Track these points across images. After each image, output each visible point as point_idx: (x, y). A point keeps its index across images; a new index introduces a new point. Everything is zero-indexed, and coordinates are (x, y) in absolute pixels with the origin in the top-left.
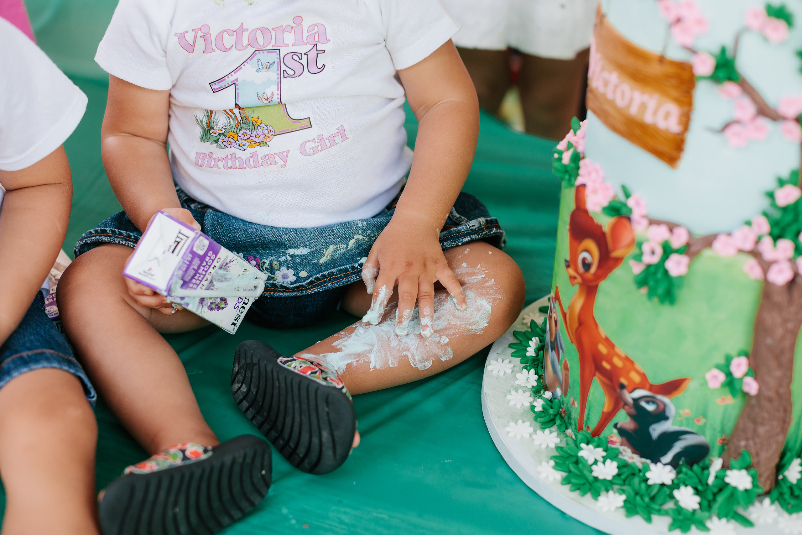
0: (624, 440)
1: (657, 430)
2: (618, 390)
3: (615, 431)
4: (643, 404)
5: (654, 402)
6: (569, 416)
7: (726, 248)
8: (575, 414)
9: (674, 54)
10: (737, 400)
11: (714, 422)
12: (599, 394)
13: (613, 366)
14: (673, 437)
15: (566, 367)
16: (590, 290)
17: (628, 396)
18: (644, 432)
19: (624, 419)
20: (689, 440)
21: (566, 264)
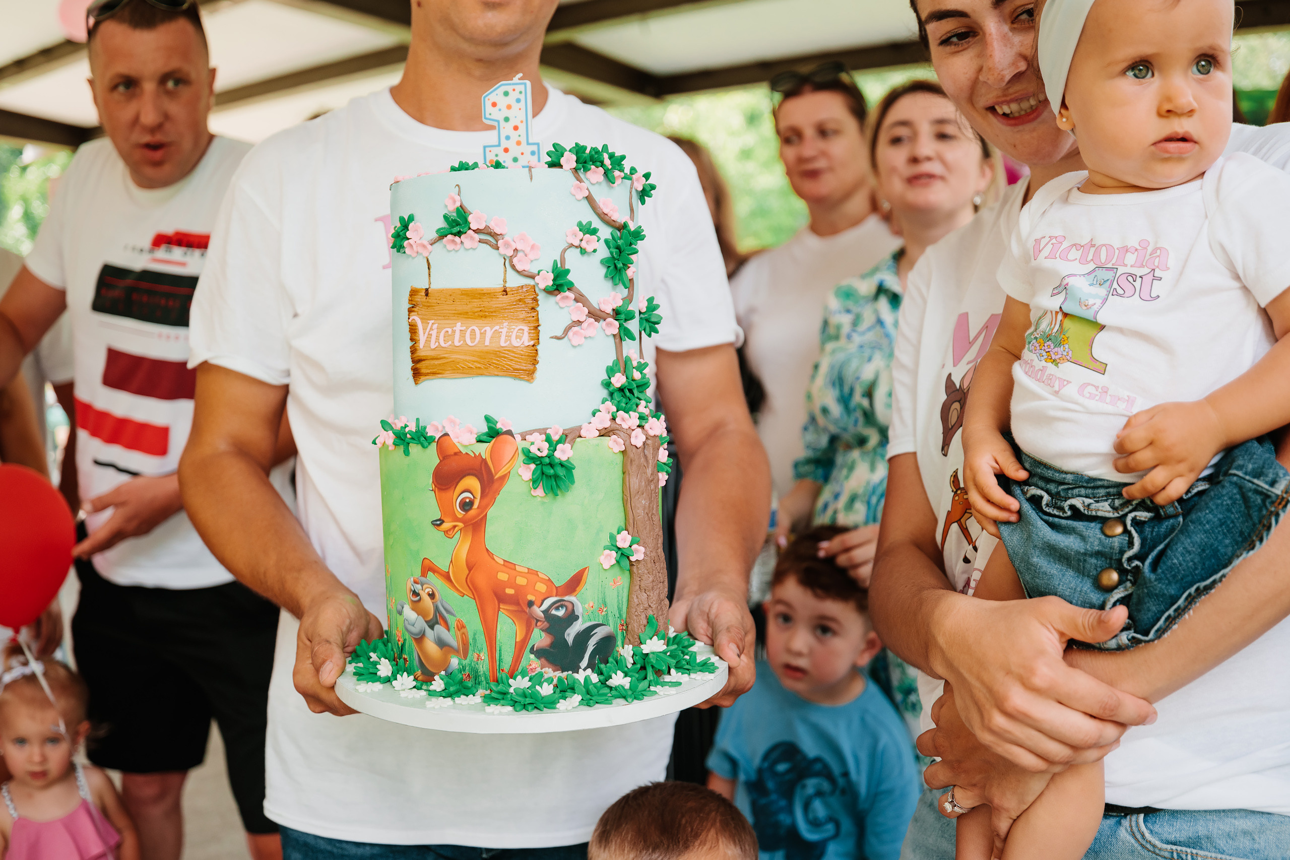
0: (543, 660)
1: (571, 634)
2: (527, 610)
3: (532, 656)
4: (554, 612)
5: (562, 606)
6: (475, 676)
7: (590, 433)
8: (484, 667)
9: (515, 281)
10: (624, 580)
11: (613, 608)
12: (508, 628)
13: (518, 588)
14: (586, 634)
15: (461, 626)
16: (476, 526)
17: (538, 611)
18: (558, 643)
19: (540, 638)
20: (600, 633)
21: (438, 523)
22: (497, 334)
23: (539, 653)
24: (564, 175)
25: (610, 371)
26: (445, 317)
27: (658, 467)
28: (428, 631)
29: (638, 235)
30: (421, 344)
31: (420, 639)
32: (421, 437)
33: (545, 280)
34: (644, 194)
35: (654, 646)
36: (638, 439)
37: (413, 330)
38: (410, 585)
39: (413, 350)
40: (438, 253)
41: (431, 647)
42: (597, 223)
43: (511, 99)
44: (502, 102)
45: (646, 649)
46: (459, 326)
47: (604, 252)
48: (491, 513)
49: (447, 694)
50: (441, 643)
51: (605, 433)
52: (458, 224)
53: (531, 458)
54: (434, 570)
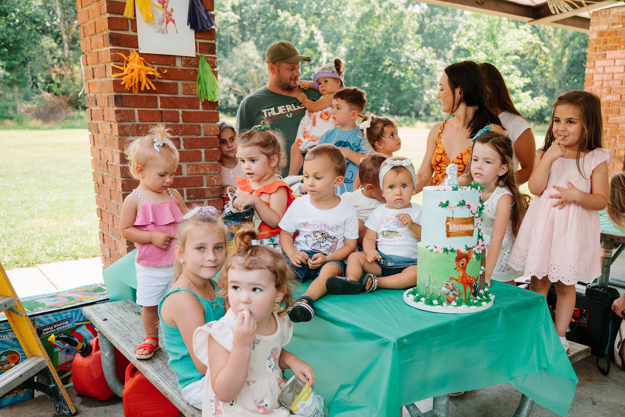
1: (476, 289)
3: (472, 295)
4: (475, 285)
5: (476, 283)
6: (461, 300)
9: (472, 215)
12: (468, 289)
13: (471, 281)
15: (459, 290)
16: (464, 268)
17: (473, 285)
18: (475, 291)
19: (473, 291)
21: (455, 269)
22: (469, 227)
26: (458, 224)
28: (451, 293)
30: (451, 229)
31: (447, 294)
32: (452, 250)
33: (476, 215)
38: (445, 282)
39: (447, 230)
40: (456, 209)
41: (451, 296)
45: (485, 290)
46: (461, 226)
48: (467, 265)
50: (454, 295)
51: (482, 246)
52: (462, 204)
53: (475, 253)
54: (453, 279)
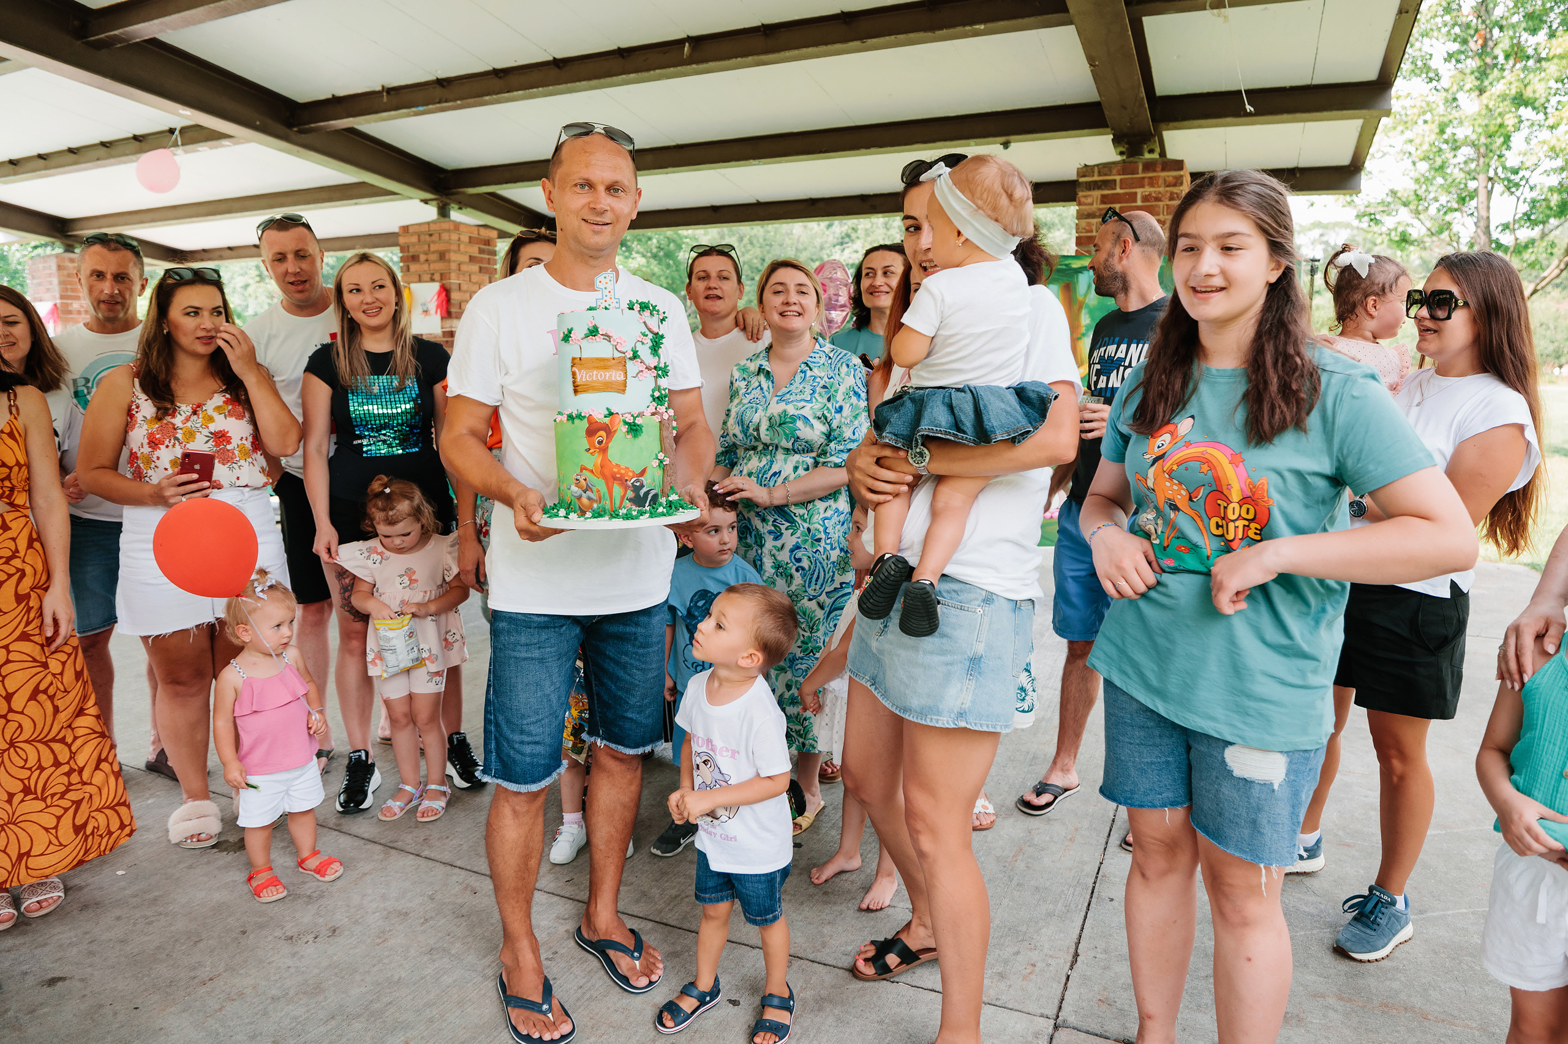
0: (632, 503)
1: (642, 493)
2: (625, 483)
4: (635, 484)
5: (638, 481)
6: (604, 510)
7: (648, 413)
8: (608, 507)
9: (617, 355)
10: (661, 472)
11: (657, 483)
12: (617, 490)
13: (621, 474)
14: (647, 493)
15: (598, 491)
16: (604, 450)
17: (629, 483)
18: (637, 496)
19: (630, 494)
20: (652, 493)
21: (588, 450)
22: (611, 376)
23: (630, 500)
24: (635, 313)
25: (653, 391)
26: (589, 368)
27: (674, 428)
28: (583, 494)
29: (662, 337)
30: (578, 379)
31: (579, 498)
32: (580, 417)
33: (630, 354)
34: (662, 320)
35: (674, 497)
36: (666, 417)
37: (574, 374)
38: (575, 476)
39: (574, 382)
40: (585, 343)
41: (585, 500)
42: (647, 332)
43: (607, 280)
44: (604, 281)
45: (670, 499)
46: (595, 372)
47: (650, 344)
49: (594, 517)
50: (589, 499)
51: (653, 414)
52: (593, 332)
53: (626, 423)
54: (586, 469)
